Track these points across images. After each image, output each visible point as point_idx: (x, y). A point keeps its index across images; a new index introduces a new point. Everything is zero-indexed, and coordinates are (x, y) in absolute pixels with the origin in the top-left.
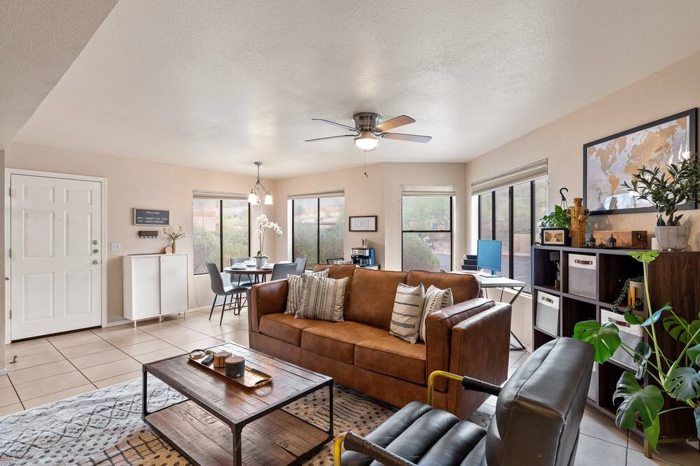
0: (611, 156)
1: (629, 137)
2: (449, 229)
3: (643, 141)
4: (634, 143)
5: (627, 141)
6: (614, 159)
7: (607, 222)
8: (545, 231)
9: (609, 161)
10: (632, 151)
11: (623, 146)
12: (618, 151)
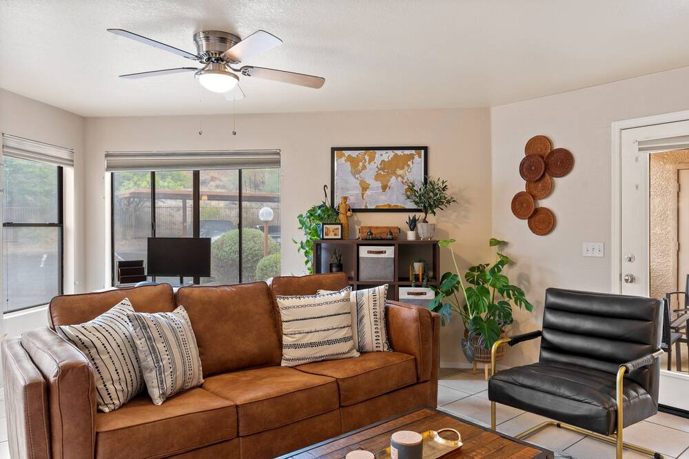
0: (361, 164)
1: (378, 153)
2: (56, 221)
3: (390, 158)
4: (382, 158)
5: (376, 156)
6: (364, 167)
7: (356, 218)
8: (325, 226)
9: (360, 168)
10: (380, 165)
11: (372, 159)
12: (367, 160)
